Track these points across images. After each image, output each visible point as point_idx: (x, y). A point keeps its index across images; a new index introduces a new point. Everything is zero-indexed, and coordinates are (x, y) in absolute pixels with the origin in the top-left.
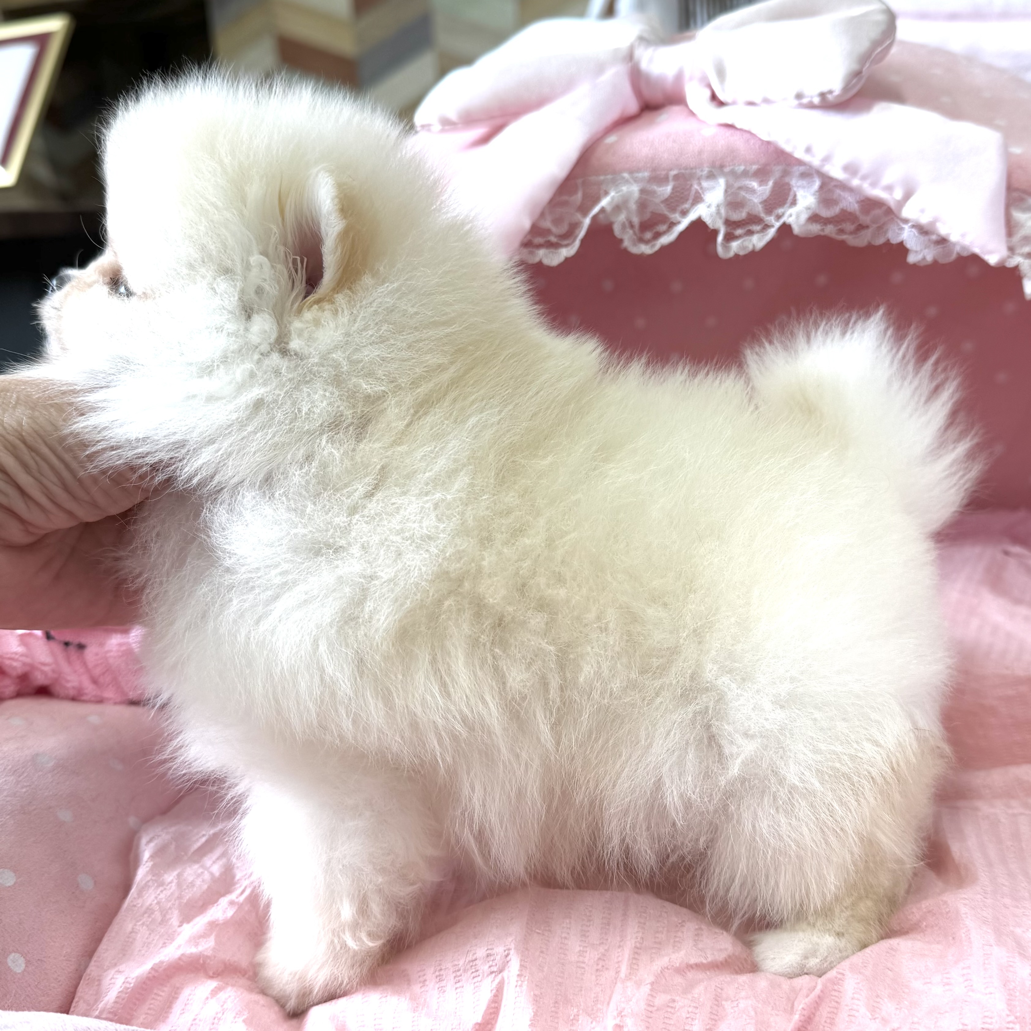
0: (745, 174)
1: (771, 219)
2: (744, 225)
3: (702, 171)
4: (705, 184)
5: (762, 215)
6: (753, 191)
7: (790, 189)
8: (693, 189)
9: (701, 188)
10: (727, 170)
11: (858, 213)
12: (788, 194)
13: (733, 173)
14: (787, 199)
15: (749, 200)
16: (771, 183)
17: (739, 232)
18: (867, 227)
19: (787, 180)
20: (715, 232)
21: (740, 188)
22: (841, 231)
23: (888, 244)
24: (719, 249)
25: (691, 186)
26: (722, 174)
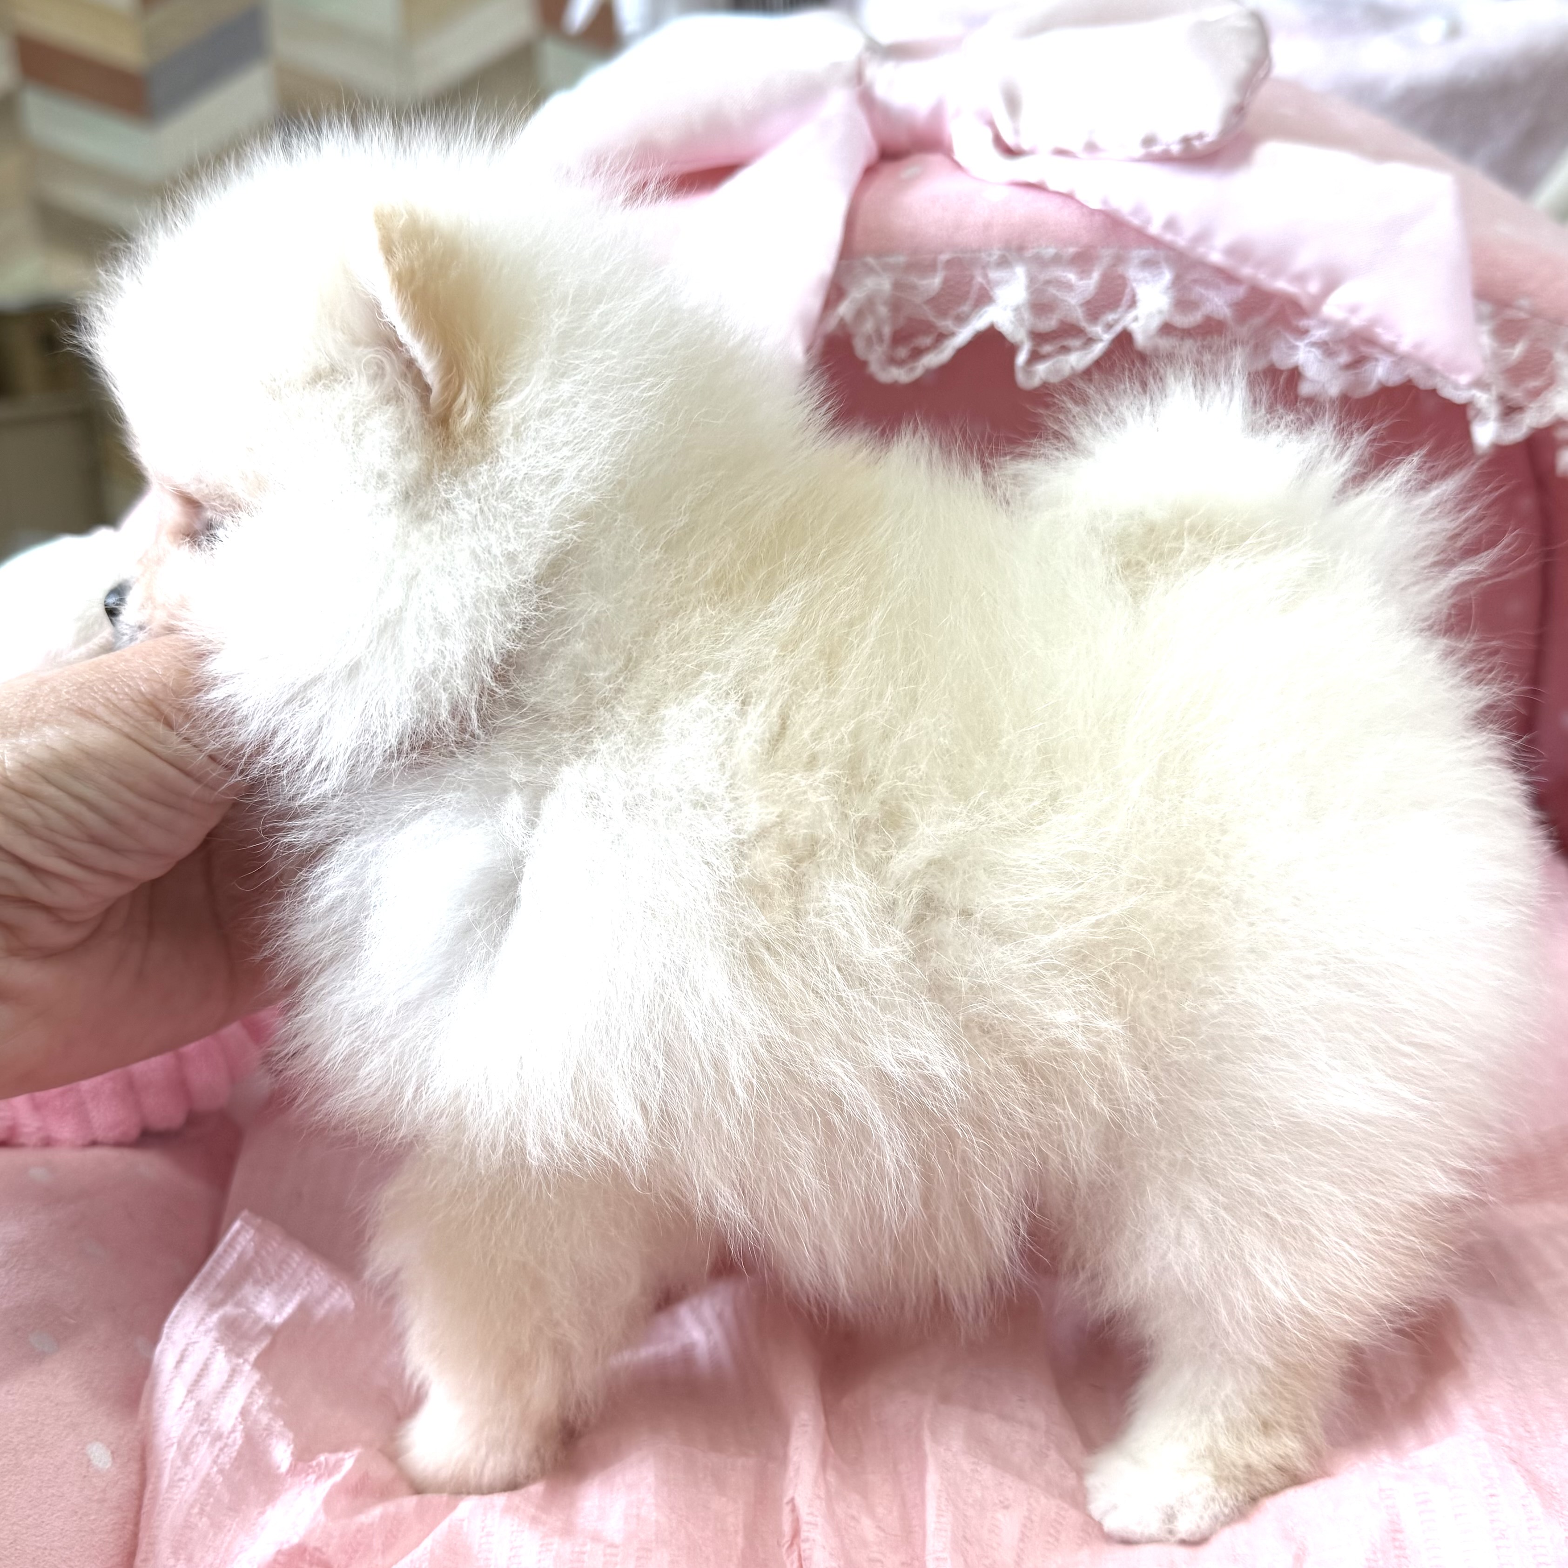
0: (1057, 260)
1: (1097, 330)
2: (1054, 338)
3: (990, 255)
4: (994, 275)
5: (1083, 324)
6: (1068, 287)
7: (1126, 284)
8: (974, 282)
9: (989, 282)
10: (1029, 253)
11: (1230, 322)
12: (1122, 293)
13: (1038, 259)
14: (1120, 300)
15: (1063, 301)
16: (1096, 276)
17: (1047, 348)
19: (1120, 270)
20: (1015, 348)
21: (1048, 282)
23: (1273, 369)
24: (1021, 378)
25: (972, 278)
26: (1022, 260)
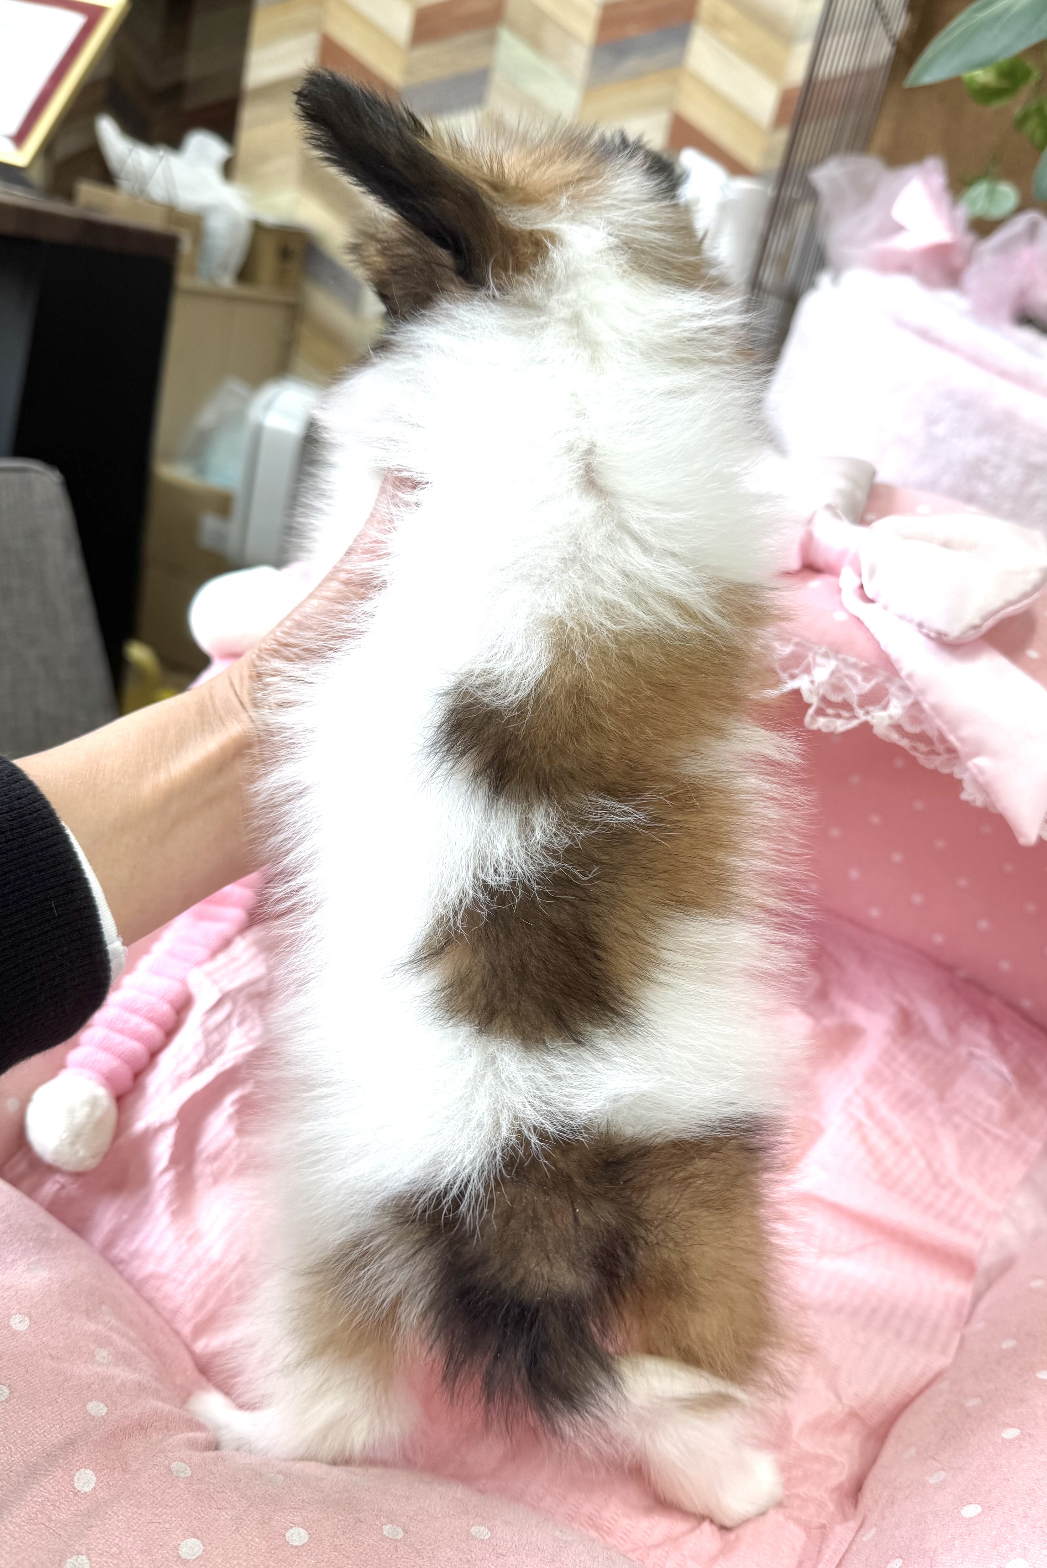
0: (854, 666)
1: (860, 713)
2: (837, 707)
3: (820, 648)
4: (819, 660)
5: (855, 706)
6: (855, 682)
7: (887, 695)
8: (806, 660)
9: (815, 663)
10: (842, 655)
11: (935, 740)
12: (883, 698)
13: (844, 661)
14: (880, 702)
15: (850, 689)
16: (873, 683)
17: (830, 711)
18: (939, 754)
19: (888, 685)
20: (809, 706)
21: (847, 676)
22: (915, 749)
23: (950, 776)
24: (807, 719)
25: (806, 657)
26: (836, 658)
